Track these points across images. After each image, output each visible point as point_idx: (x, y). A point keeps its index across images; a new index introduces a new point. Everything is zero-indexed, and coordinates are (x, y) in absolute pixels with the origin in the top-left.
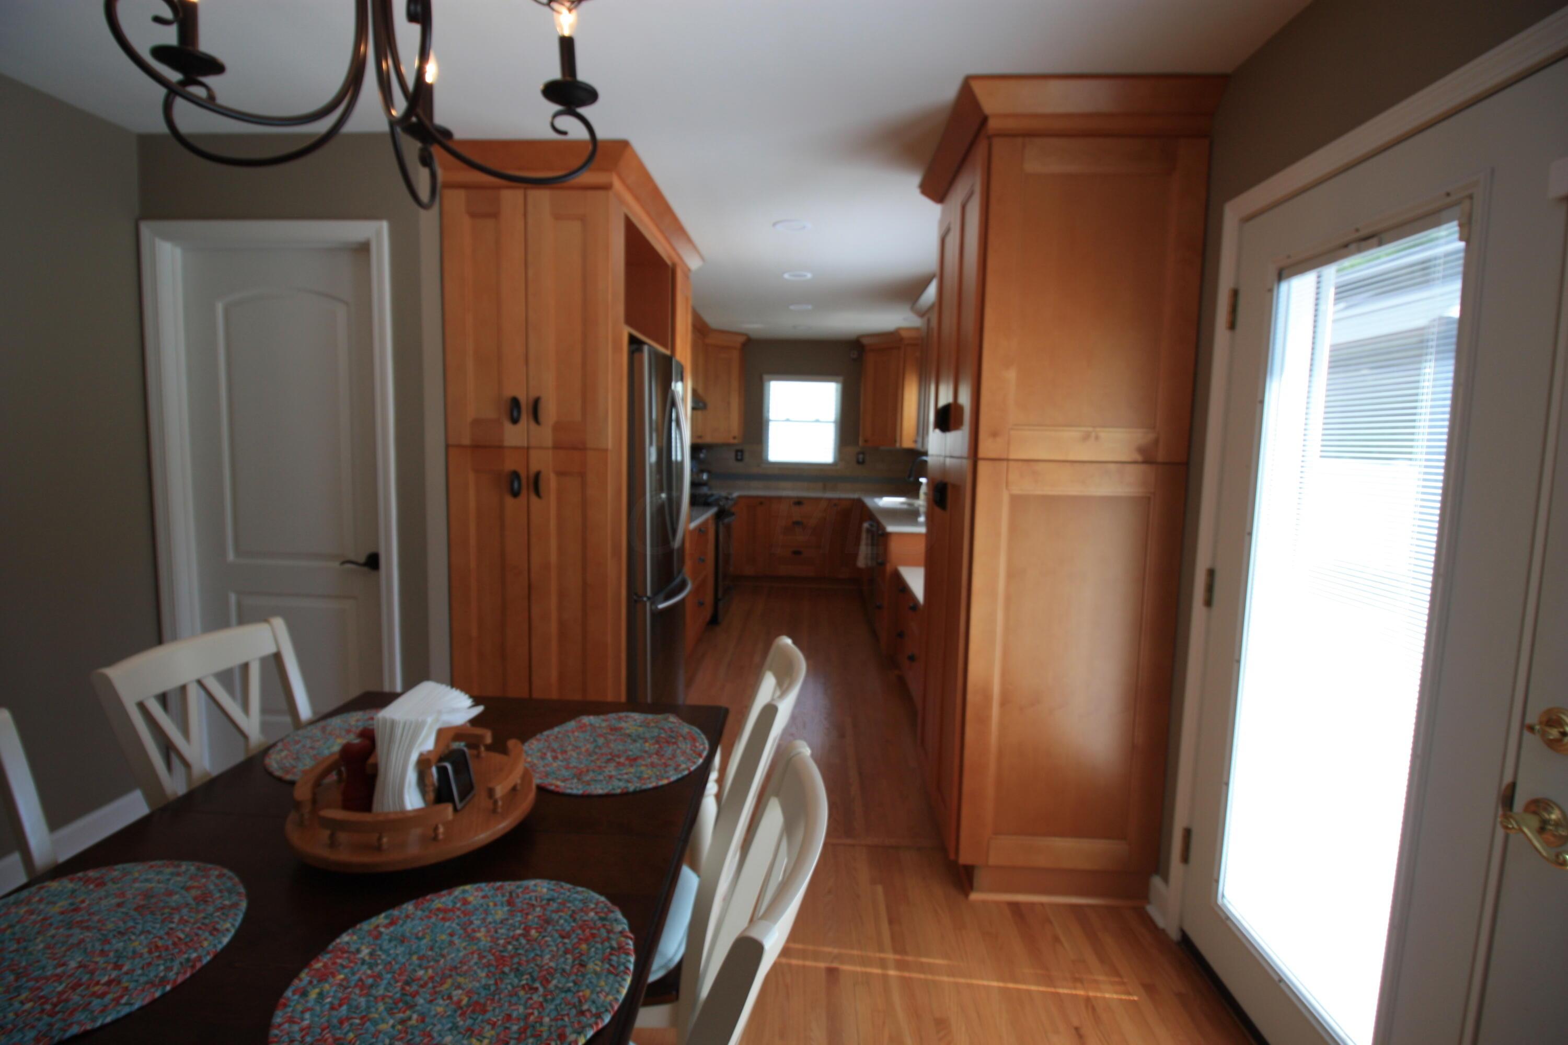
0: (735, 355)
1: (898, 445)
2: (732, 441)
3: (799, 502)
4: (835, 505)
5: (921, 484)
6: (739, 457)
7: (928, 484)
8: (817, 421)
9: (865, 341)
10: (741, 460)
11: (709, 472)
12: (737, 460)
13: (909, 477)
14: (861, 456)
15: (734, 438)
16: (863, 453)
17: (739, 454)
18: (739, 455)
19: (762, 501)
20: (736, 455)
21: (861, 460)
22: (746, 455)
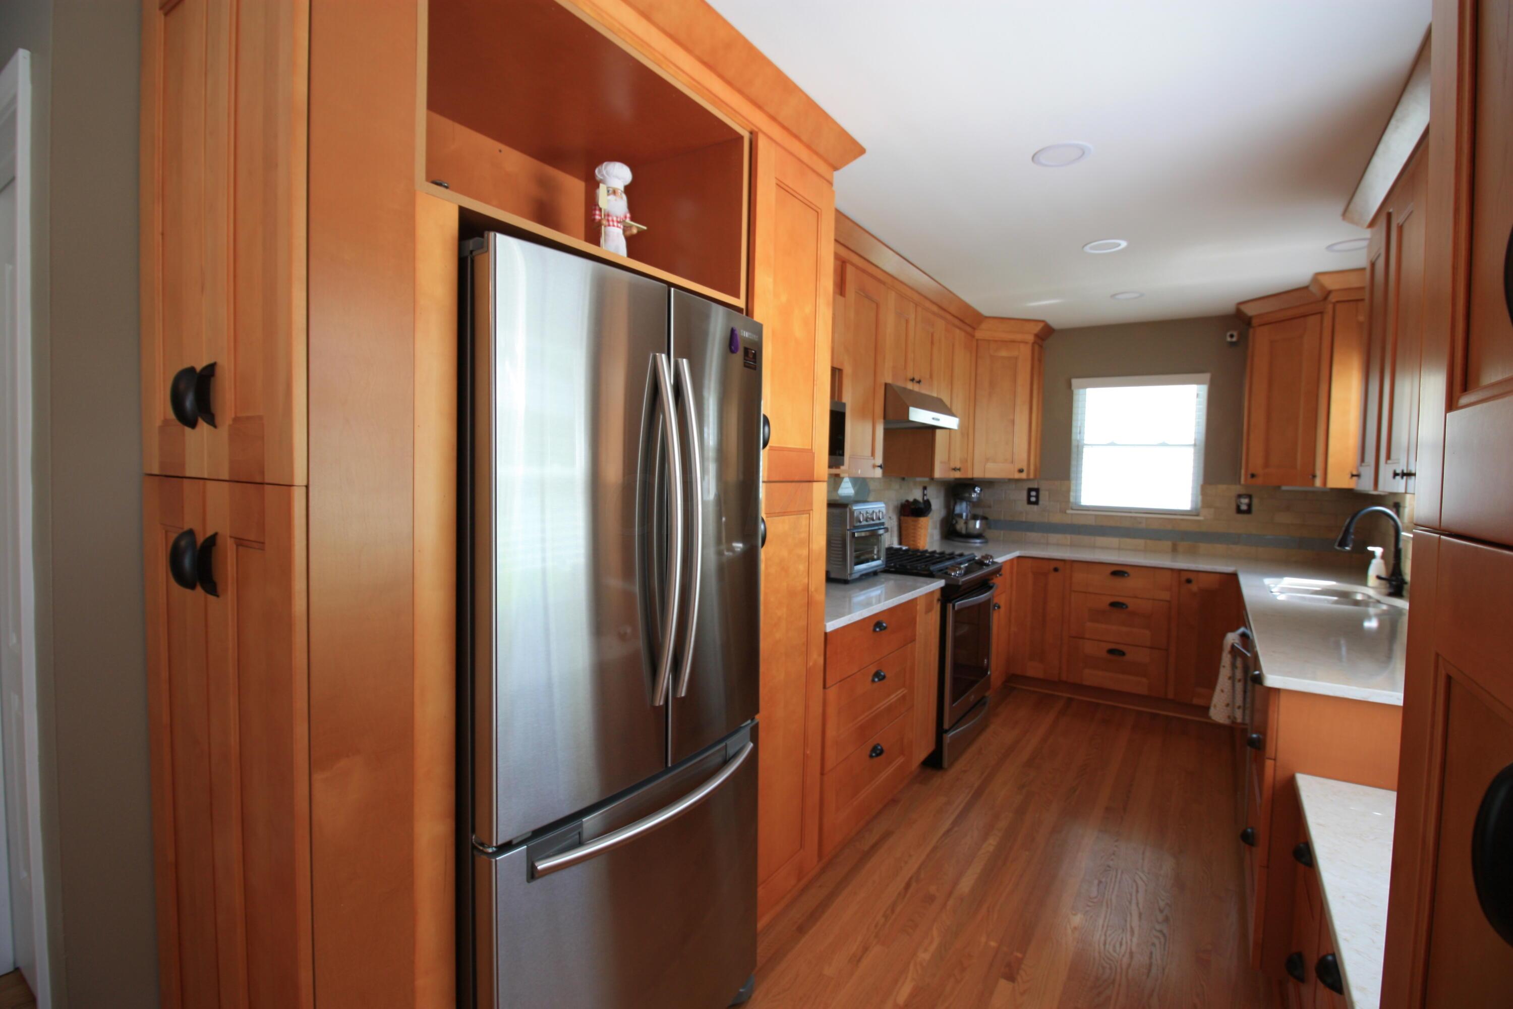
0: (1024, 352)
1: (1318, 483)
2: (1017, 476)
3: (1119, 572)
4: (1189, 581)
5: (1372, 555)
6: (1033, 499)
7: (1383, 557)
8: (1164, 444)
9: (1249, 311)
10: (1036, 503)
11: (984, 518)
12: (1030, 502)
13: (1342, 543)
14: (1245, 501)
15: (1021, 471)
16: (1250, 497)
17: (1033, 493)
18: (1033, 496)
19: (1057, 566)
20: (1029, 496)
21: (1244, 507)
22: (1044, 495)
